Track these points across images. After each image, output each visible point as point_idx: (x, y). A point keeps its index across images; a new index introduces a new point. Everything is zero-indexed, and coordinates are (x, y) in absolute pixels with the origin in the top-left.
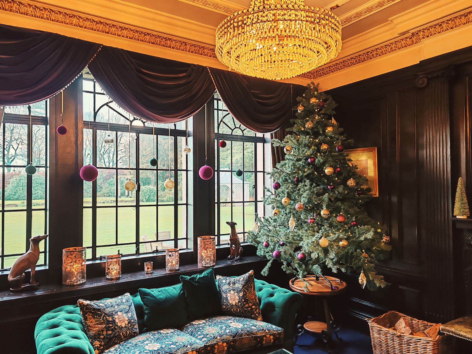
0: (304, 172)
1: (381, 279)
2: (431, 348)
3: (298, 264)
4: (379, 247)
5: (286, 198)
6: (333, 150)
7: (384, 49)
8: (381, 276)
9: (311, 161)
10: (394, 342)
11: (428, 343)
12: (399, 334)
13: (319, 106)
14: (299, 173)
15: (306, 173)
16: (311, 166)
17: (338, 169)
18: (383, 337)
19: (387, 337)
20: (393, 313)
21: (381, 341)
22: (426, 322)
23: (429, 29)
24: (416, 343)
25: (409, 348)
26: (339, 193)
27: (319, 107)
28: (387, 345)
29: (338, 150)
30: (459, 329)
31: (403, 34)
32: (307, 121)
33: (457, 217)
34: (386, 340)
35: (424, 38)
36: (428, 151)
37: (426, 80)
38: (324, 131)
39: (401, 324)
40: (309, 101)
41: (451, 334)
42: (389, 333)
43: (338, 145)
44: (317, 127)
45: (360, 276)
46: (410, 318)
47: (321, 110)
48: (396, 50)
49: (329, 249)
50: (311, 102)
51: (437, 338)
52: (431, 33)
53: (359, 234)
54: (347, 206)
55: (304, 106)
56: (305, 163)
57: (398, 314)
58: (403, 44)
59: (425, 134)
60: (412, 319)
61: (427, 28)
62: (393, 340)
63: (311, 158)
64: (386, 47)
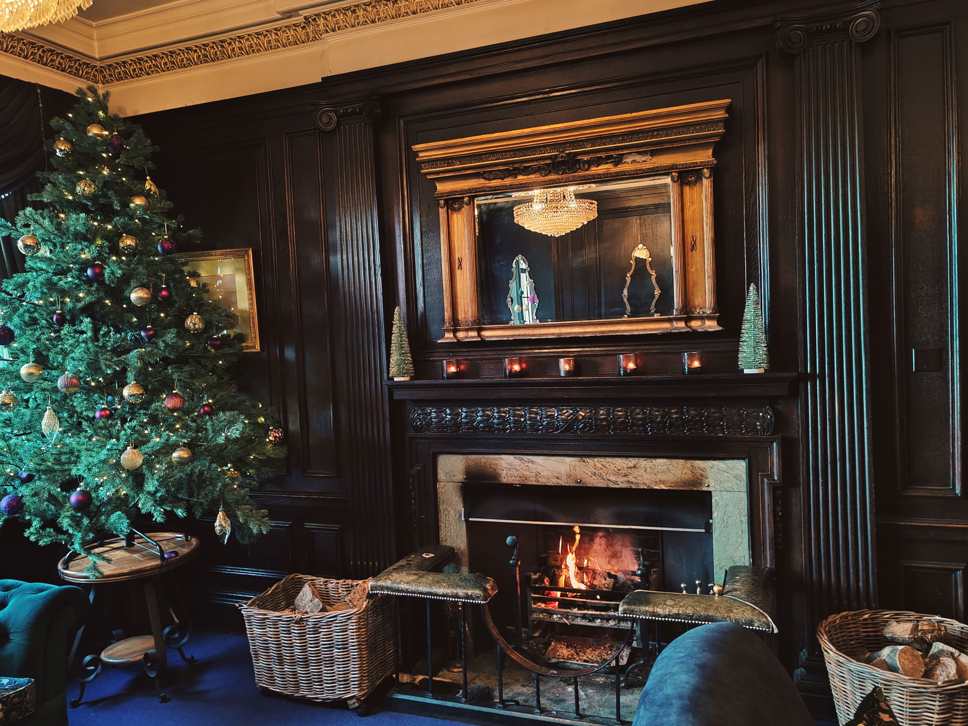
0: (79, 300)
1: (263, 518)
2: (355, 627)
3: (73, 518)
4: (264, 454)
5: (31, 363)
6: (151, 251)
7: (255, 41)
8: (262, 511)
9: (94, 273)
10: (290, 634)
11: (349, 619)
12: (299, 616)
13: (111, 144)
14: (63, 303)
15: (83, 303)
16: (95, 286)
17: (164, 293)
18: (270, 631)
19: (278, 628)
20: (292, 578)
21: (267, 640)
22: (349, 581)
23: (334, 16)
24: (328, 624)
25: (317, 640)
26: (167, 345)
27: (110, 149)
28: (279, 645)
29: (163, 249)
30: (398, 581)
31: (288, 14)
32: (80, 178)
33: (396, 379)
34: (277, 635)
35: (327, 32)
36: (345, 257)
37: (335, 118)
38: (125, 205)
39: (306, 596)
40: (85, 132)
41: (386, 592)
42: (280, 620)
43: (161, 238)
44: (105, 196)
45: (218, 518)
46: (323, 580)
47: (116, 156)
48: (278, 47)
49: (146, 472)
50: (90, 134)
51: (364, 606)
52: (338, 23)
53: (214, 431)
54: (186, 375)
55: (71, 142)
56: (78, 278)
57: (301, 578)
58: (290, 37)
59: (338, 224)
60: (326, 582)
61: (330, 12)
62: (289, 631)
63: (93, 266)
64: (259, 38)
